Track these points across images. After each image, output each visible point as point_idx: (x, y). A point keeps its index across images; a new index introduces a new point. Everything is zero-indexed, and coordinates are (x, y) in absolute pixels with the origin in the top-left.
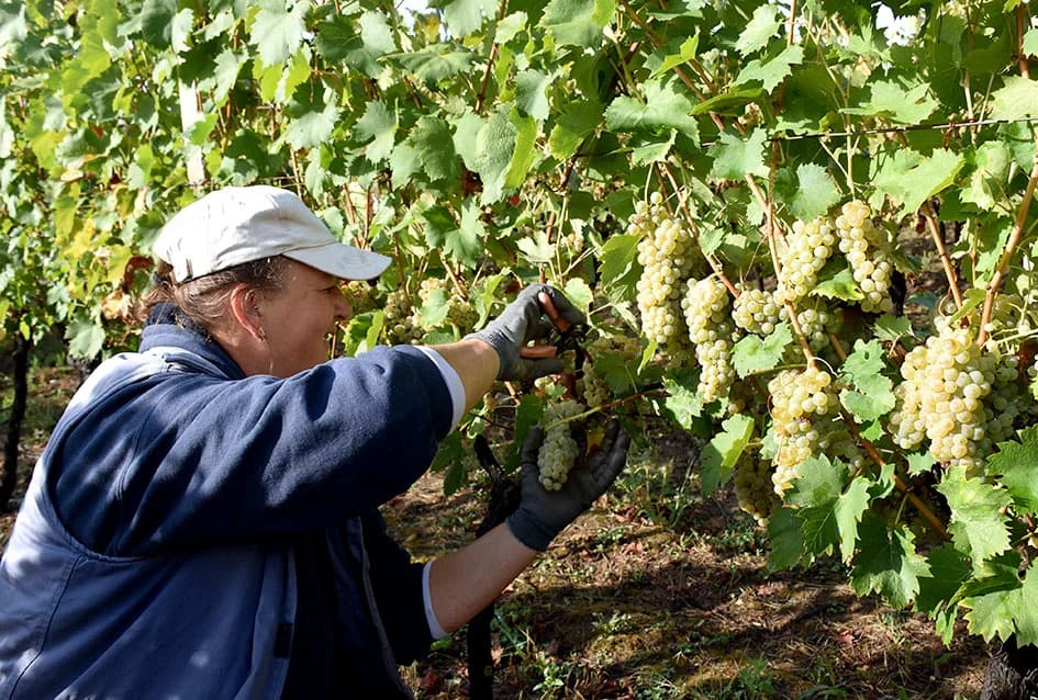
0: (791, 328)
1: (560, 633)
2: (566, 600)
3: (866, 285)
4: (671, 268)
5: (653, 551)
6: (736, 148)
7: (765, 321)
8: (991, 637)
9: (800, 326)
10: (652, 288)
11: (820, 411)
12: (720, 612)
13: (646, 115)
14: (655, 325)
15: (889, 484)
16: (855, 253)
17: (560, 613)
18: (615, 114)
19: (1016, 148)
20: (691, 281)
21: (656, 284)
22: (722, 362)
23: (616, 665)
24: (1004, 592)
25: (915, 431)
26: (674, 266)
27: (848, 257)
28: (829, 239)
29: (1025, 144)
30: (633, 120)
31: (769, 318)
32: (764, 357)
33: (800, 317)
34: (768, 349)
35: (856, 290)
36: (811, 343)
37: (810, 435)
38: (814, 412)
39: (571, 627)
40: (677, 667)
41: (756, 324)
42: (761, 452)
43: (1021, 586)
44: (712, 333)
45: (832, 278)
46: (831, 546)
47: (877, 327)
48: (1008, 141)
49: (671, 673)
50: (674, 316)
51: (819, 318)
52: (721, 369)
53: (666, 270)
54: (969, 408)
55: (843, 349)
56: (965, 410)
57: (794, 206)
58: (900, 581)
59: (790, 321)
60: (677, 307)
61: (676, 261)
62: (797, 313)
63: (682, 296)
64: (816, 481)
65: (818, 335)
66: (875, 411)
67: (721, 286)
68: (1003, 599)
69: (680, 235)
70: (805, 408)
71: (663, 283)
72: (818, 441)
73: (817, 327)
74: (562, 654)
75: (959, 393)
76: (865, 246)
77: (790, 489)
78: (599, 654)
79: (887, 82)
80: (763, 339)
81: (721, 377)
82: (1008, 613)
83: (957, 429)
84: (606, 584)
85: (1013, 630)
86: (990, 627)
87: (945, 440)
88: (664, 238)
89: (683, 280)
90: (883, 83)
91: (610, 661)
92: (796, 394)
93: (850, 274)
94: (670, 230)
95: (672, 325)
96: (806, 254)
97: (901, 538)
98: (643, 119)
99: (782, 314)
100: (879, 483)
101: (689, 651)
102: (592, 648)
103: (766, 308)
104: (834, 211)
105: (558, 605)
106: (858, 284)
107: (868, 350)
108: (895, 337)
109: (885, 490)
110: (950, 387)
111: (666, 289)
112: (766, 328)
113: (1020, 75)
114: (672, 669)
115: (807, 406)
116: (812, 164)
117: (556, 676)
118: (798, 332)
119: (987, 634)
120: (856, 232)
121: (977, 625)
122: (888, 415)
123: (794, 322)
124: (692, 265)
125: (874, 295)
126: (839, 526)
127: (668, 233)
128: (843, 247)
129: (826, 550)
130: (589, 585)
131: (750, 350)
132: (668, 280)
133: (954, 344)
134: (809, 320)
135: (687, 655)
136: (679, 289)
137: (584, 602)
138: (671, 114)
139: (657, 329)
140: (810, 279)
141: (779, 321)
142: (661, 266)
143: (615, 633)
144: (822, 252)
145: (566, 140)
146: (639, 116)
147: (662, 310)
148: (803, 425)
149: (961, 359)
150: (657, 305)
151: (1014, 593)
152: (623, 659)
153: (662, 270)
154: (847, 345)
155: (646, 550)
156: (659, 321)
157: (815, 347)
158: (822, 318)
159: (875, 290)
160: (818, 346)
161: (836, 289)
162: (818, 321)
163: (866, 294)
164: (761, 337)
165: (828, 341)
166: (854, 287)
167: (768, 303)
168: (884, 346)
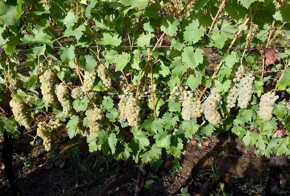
1: (24, 149)
2: (22, 139)
3: (106, 85)
4: (50, 83)
5: (40, 119)
6: (66, 51)
7: (81, 96)
8: (147, 162)
9: (90, 96)
10: (45, 88)
11: (100, 119)
12: (61, 132)
13: (35, 40)
14: (48, 99)
15: (118, 131)
16: (103, 78)
17: (22, 143)
18: (25, 40)
19: (142, 51)
20: (56, 85)
21: (47, 88)
22: (68, 106)
23: (41, 154)
24: (148, 152)
25: (124, 119)
26: (51, 82)
27: (100, 78)
28: (95, 74)
29: (144, 50)
30: (32, 42)
31: (82, 95)
32: (82, 106)
33: (90, 93)
34: (83, 104)
37: (98, 125)
38: (99, 120)
39: (26, 147)
40: (56, 151)
41: (78, 98)
43: (151, 149)
44: (65, 99)
45: (97, 84)
46: (109, 152)
47: (109, 92)
48: (140, 50)
49: (55, 153)
50: (53, 95)
51: (95, 94)
52: (68, 107)
53: (49, 84)
54: (138, 115)
56: (137, 116)
57: (86, 68)
58: (125, 153)
59: (87, 95)
60: (53, 92)
61: (51, 81)
62: (88, 92)
63: (54, 90)
64: (102, 136)
65: (95, 98)
66: (114, 117)
67: (65, 86)
68: (148, 153)
69: (52, 74)
70: (96, 119)
71: (49, 87)
72: (100, 126)
73: (94, 96)
74: (26, 155)
75: (135, 112)
76: (105, 76)
77: (97, 141)
78: (36, 153)
79: (107, 33)
81: (69, 109)
82: (150, 156)
83: (135, 120)
84: (31, 131)
85: (152, 160)
86: (147, 160)
87: (133, 123)
88: (47, 76)
89: (54, 85)
90: (106, 33)
91: (39, 153)
92: (93, 116)
93: (101, 83)
94: (49, 73)
95: (53, 98)
96: (90, 80)
97: (124, 145)
98: (35, 41)
99: (85, 94)
100: (115, 130)
101: (58, 146)
102: (33, 151)
104: (96, 68)
105: (20, 141)
106: (104, 85)
107: (107, 99)
108: (113, 94)
109: (117, 132)
110: (133, 111)
111: (50, 89)
112: (81, 98)
113: (142, 34)
114: (55, 152)
115: (97, 119)
116: (89, 55)
117: (28, 164)
118: (90, 98)
119: (146, 162)
120: (103, 73)
121: (144, 161)
122: (117, 118)
124: (56, 81)
125: (108, 87)
126: (110, 145)
127: (48, 74)
128: (99, 76)
129: (108, 153)
130: (27, 132)
131: (78, 104)
132: (50, 86)
133: (133, 102)
134: (92, 94)
135: (57, 147)
136: (53, 88)
137: (27, 139)
138: (43, 40)
139: (49, 100)
140: (92, 85)
141: (84, 96)
142: (47, 83)
143: (38, 146)
144: (94, 78)
145: (10, 49)
146: (33, 40)
147: (49, 95)
148: (96, 123)
149: (135, 105)
150: (48, 93)
151: (150, 151)
152: (42, 152)
153: (48, 84)
155: (38, 119)
156: (49, 98)
158: (96, 93)
159: (109, 86)
160: (96, 100)
161: (99, 88)
162: (94, 94)
163: (107, 87)
164: (80, 100)
165: (97, 98)
166: (104, 86)
167: (81, 92)
168: (110, 95)
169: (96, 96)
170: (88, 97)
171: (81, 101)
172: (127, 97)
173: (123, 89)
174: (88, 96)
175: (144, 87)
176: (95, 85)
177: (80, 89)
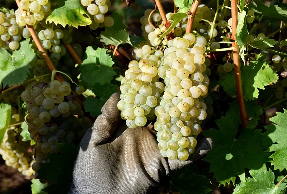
0: (35, 47)
3: (91, 9)
7: (11, 40)
31: (15, 38)
33: (40, 35)
35: (84, 15)
36: (52, 55)
42: (21, 134)
45: (64, 4)
47: (102, 36)
51: (56, 35)
55: (77, 53)
62: (37, 31)
65: (57, 49)
73: (55, 42)
80: (11, 53)
99: (25, 33)
103: (11, 30)
106: (85, 8)
108: (117, 43)
118: (40, 49)
123: (35, 40)
125: (98, 17)
134: (48, 38)
140: (45, 7)
141: (23, 39)
154: (80, 50)
157: (55, 58)
158: (59, 34)
159: (99, 13)
160: (58, 57)
161: (67, 16)
162: (55, 38)
163: (92, 17)
164: (10, 52)
165: (65, 51)
166: (82, 12)
167: (11, 25)
168: (108, 47)
169: (62, 42)
170: (31, 45)
171: (12, 56)
172: (158, 53)
173: (148, 28)
174: (34, 43)
175: (213, 24)
176: (57, 7)
177: (10, 18)
